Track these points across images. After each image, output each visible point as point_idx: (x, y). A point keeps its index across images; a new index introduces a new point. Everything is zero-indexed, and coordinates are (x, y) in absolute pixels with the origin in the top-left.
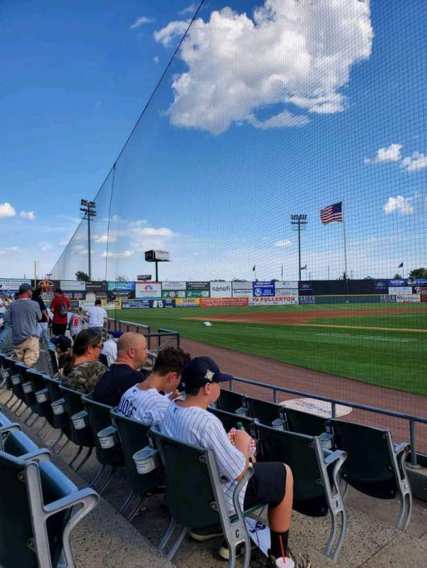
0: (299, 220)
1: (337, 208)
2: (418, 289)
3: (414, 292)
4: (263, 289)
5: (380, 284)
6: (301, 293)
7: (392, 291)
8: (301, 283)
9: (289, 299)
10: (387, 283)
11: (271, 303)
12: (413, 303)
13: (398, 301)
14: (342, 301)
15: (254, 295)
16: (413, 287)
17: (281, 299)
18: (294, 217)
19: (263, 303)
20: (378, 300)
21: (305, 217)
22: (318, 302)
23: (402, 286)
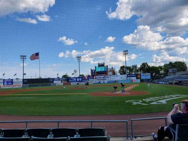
0: (23, 57)
1: (37, 54)
3: (62, 82)
4: (8, 82)
5: (51, 80)
6: (23, 83)
7: (55, 82)
8: (23, 80)
9: (18, 86)
10: (53, 79)
11: (11, 87)
12: (61, 85)
13: (56, 85)
14: (38, 86)
15: (4, 85)
16: (61, 80)
17: (15, 86)
18: (21, 56)
19: (8, 87)
20: (50, 85)
21: (26, 56)
22: (30, 86)
23: (58, 80)
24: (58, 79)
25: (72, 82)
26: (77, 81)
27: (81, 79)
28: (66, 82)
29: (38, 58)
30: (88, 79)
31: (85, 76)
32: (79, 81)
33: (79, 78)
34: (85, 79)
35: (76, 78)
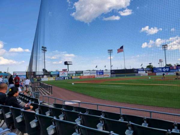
0: (110, 51)
1: (122, 47)
2: (147, 71)
3: (146, 72)
4: (100, 73)
6: (111, 74)
7: (139, 72)
8: (111, 71)
9: (107, 76)
10: (138, 70)
11: (102, 77)
12: (145, 76)
13: (141, 75)
14: (124, 76)
15: (97, 75)
16: (146, 71)
17: (105, 76)
18: (109, 50)
19: (100, 77)
20: (135, 75)
21: (112, 50)
22: (117, 76)
23: (142, 71)
24: (143, 69)
25: (157, 72)
26: (163, 71)
27: (168, 69)
28: (151, 72)
29: (122, 51)
30: (177, 69)
31: (173, 66)
32: (166, 71)
33: (166, 69)
34: (173, 69)
35: (162, 68)
